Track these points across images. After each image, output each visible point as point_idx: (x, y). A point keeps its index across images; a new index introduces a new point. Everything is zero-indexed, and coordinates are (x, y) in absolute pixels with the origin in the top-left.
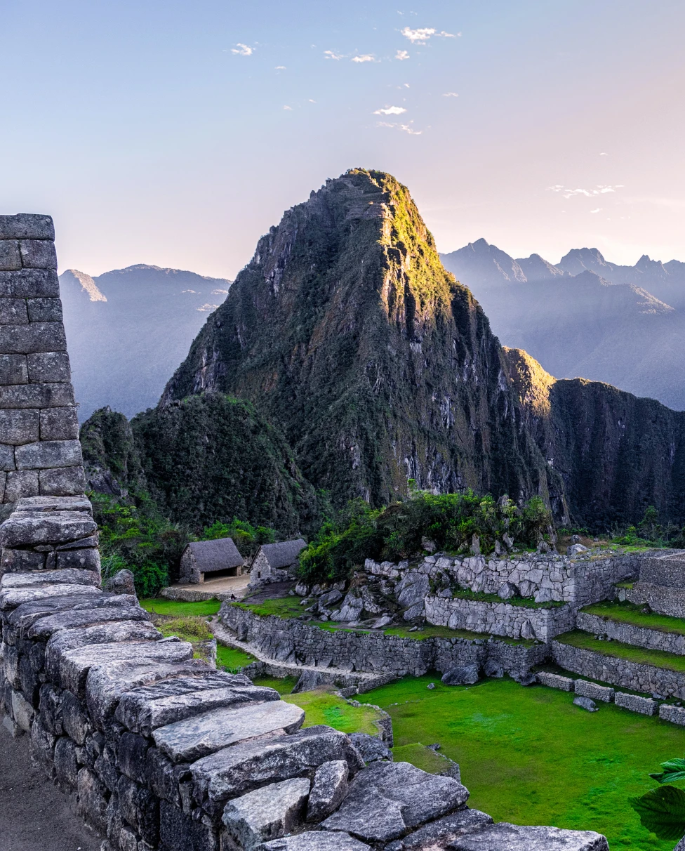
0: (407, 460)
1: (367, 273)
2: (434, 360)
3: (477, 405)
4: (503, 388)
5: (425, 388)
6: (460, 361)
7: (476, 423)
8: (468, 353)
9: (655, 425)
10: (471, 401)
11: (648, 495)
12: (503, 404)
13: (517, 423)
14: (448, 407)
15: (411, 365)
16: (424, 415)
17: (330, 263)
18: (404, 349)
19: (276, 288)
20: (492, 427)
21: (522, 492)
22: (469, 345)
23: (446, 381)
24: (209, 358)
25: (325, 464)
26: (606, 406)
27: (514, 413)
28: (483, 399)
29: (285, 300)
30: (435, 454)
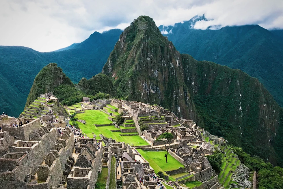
0: (143, 84)
1: (138, 43)
2: (153, 62)
3: (165, 71)
4: (173, 67)
5: (150, 68)
6: (161, 61)
7: (164, 75)
8: (163, 59)
9: (225, 73)
10: (163, 70)
11: (221, 92)
12: (172, 70)
13: (175, 75)
14: (156, 72)
15: (147, 63)
16: (150, 74)
17: (133, 40)
18: (146, 60)
19: (123, 46)
20: (169, 76)
21: (174, 91)
22: (164, 57)
23: (156, 66)
24: (110, 62)
25: (125, 85)
26: (211, 68)
27: (175, 73)
28: (167, 69)
29: (124, 49)
30: (152, 83)
